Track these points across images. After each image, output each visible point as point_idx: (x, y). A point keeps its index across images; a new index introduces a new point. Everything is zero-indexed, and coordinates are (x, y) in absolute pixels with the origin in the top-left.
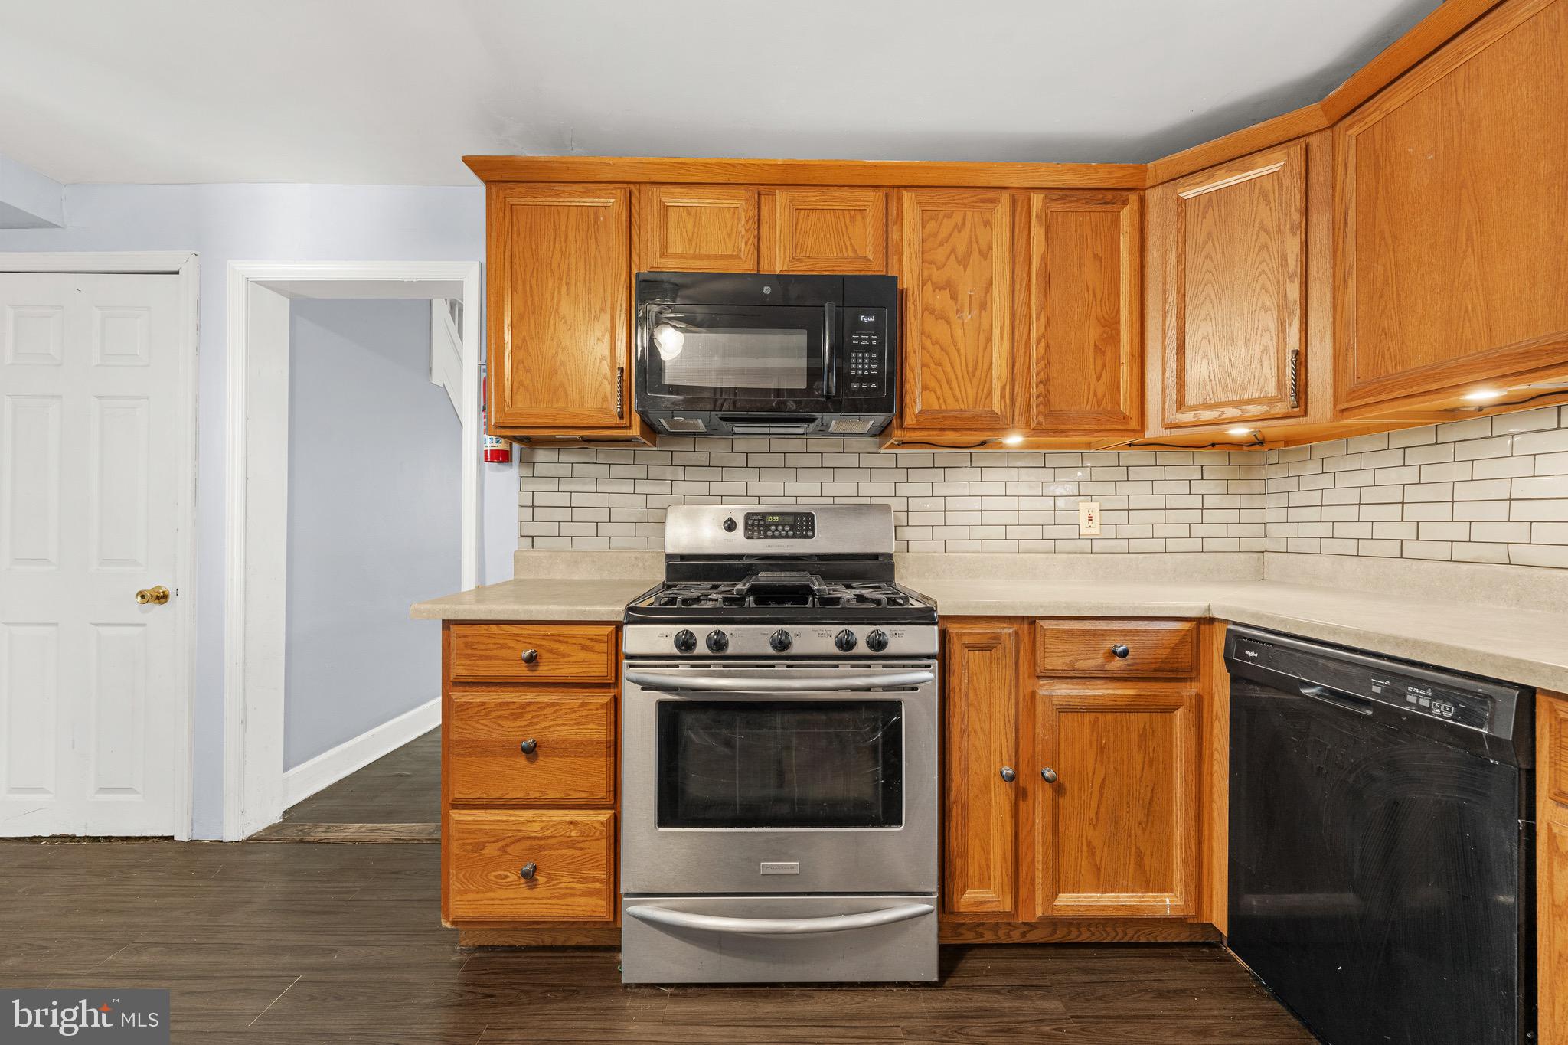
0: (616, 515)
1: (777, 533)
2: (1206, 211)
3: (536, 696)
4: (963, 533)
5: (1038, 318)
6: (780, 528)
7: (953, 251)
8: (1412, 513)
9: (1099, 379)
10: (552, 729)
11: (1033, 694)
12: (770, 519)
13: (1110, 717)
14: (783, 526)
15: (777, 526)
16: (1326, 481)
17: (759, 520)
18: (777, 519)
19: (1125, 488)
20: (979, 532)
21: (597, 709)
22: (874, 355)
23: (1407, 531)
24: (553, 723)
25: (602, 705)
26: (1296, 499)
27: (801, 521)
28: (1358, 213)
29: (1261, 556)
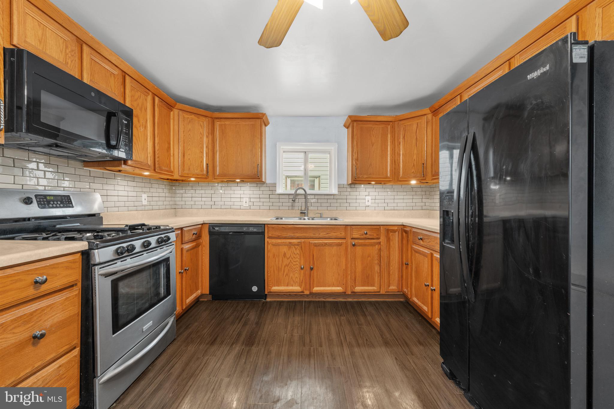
1: (54, 205)
4: (112, 204)
5: (158, 137)
6: (55, 203)
7: (138, 105)
8: (213, 199)
9: (167, 159)
11: (182, 249)
12: (48, 198)
13: (192, 251)
14: (57, 201)
15: (53, 202)
17: (43, 199)
18: (52, 198)
19: (152, 190)
20: (118, 204)
21: (73, 298)
22: (127, 137)
23: (212, 203)
25: (76, 295)
26: (184, 195)
27: (65, 199)
28: (219, 140)
29: (175, 210)
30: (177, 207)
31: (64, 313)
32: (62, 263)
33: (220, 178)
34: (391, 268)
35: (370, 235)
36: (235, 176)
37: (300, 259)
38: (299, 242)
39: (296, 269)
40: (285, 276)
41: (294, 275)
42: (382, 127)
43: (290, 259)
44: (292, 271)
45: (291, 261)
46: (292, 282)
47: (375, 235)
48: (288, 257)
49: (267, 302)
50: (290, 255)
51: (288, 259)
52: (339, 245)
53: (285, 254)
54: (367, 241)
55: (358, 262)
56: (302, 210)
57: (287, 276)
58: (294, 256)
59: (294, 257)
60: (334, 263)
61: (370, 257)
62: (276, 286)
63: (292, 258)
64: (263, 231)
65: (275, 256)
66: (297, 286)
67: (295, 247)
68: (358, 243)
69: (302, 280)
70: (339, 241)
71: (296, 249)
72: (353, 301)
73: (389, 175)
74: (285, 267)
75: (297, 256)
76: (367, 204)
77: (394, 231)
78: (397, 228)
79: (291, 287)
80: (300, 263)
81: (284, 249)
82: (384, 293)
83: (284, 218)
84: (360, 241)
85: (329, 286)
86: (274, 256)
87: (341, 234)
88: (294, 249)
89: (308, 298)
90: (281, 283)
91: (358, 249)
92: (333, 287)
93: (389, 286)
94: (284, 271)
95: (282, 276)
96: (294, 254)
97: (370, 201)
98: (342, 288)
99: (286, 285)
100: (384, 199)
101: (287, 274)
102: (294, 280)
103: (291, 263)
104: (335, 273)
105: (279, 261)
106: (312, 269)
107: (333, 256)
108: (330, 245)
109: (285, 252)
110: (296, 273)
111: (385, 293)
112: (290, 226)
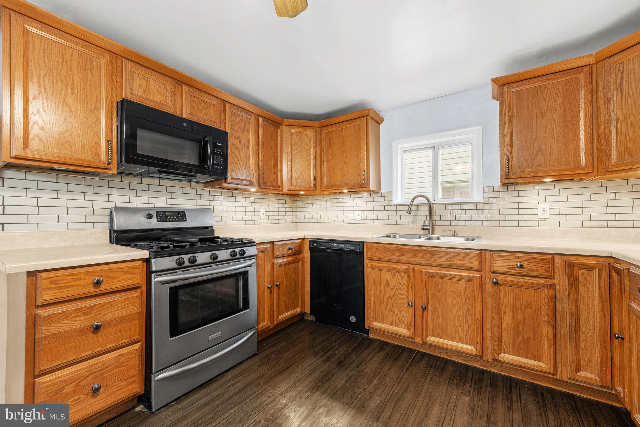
0: (71, 211)
1: (171, 220)
2: (296, 137)
3: (99, 301)
4: (230, 218)
5: (261, 155)
6: (172, 217)
7: (240, 127)
8: (328, 213)
9: (274, 175)
10: (109, 314)
11: (273, 263)
12: (167, 214)
13: (288, 266)
14: (173, 216)
15: (170, 216)
16: (311, 205)
17: (162, 214)
18: (170, 214)
19: (271, 205)
20: (235, 218)
21: (134, 299)
22: (222, 157)
23: (327, 217)
24: (110, 311)
25: (137, 297)
26: (304, 209)
27: (180, 214)
28: (326, 149)
29: (296, 224)
30: (298, 221)
31: (124, 311)
32: (122, 268)
33: (327, 189)
34: (582, 337)
35: (529, 270)
36: (341, 186)
37: (408, 291)
38: (405, 269)
39: (402, 305)
40: (389, 312)
41: (400, 312)
43: (395, 290)
44: (397, 306)
45: (395, 292)
46: (397, 322)
47: (541, 271)
48: (392, 287)
49: (368, 339)
50: (394, 285)
51: (392, 289)
52: (472, 280)
53: (387, 283)
54: (522, 280)
55: (504, 313)
56: (424, 225)
57: (391, 311)
58: (400, 286)
59: (400, 289)
60: (460, 307)
61: (531, 308)
62: (378, 322)
63: (397, 289)
64: (361, 250)
65: (376, 283)
66: (404, 328)
67: (400, 275)
68: (504, 281)
69: (411, 322)
70: (468, 274)
71: (402, 278)
72: (500, 374)
73: (583, 163)
74: (388, 299)
75: (404, 287)
76: (541, 216)
77: (588, 268)
78: (595, 262)
79: (396, 328)
80: (408, 297)
81: (387, 276)
82: (565, 379)
83: (397, 236)
84: (508, 279)
85: (452, 340)
86: (374, 283)
87: (471, 263)
88: (400, 278)
89: (423, 348)
90: (383, 318)
91: (504, 290)
92: (458, 342)
93: (578, 369)
94: (387, 305)
95: (385, 310)
96: (400, 284)
97: (548, 210)
98: (474, 347)
99: (390, 323)
100: (582, 208)
101: (391, 309)
102: (400, 319)
103: (395, 296)
104: (462, 321)
105: (380, 291)
106: (424, 309)
107: (459, 296)
108: (453, 278)
109: (388, 280)
110: (403, 310)
111: (569, 381)
112: (393, 246)
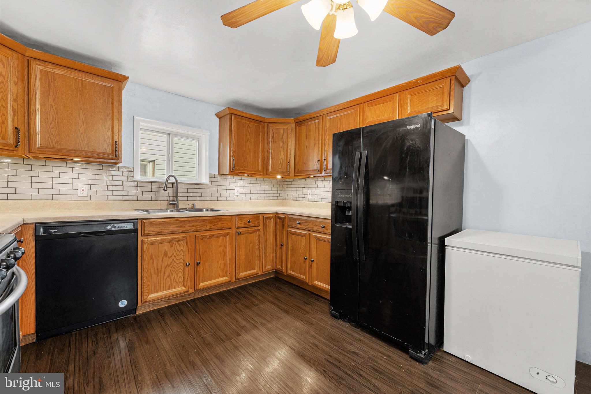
23: (10, 191)
33: (42, 153)
34: (267, 250)
35: (252, 223)
37: (185, 256)
38: (184, 237)
39: (179, 268)
40: (166, 279)
41: (177, 275)
42: (255, 125)
43: (173, 257)
44: (174, 270)
45: (173, 259)
46: (175, 284)
47: (256, 223)
48: (170, 256)
49: (139, 316)
50: (172, 253)
51: (169, 258)
52: (226, 235)
53: (166, 253)
54: (249, 230)
55: (242, 250)
56: (170, 201)
57: (169, 277)
58: (178, 253)
59: (178, 255)
60: (220, 254)
61: (252, 243)
62: (154, 293)
63: (175, 256)
64: (137, 228)
65: (153, 257)
66: (181, 287)
67: (178, 244)
68: (243, 232)
69: (188, 279)
70: (225, 232)
71: (180, 245)
72: (235, 288)
73: (260, 169)
74: (166, 267)
75: (181, 252)
76: (236, 194)
77: (270, 218)
78: (272, 216)
79: (174, 289)
80: (184, 260)
81: (166, 247)
82: (262, 273)
84: (244, 230)
85: (215, 279)
86: (151, 257)
87: (227, 224)
88: (178, 245)
89: (190, 297)
90: (160, 287)
91: (242, 236)
92: (219, 278)
93: (266, 267)
94: (164, 274)
95: (162, 279)
96: (178, 251)
97: (239, 191)
98: (228, 277)
99: (167, 288)
100: (250, 190)
101: (168, 276)
102: (177, 280)
103: (173, 262)
104: (221, 264)
105: (158, 262)
106: (198, 264)
107: (220, 248)
108: (217, 236)
109: (166, 250)
110: (180, 272)
111: (263, 274)
112: (172, 220)
